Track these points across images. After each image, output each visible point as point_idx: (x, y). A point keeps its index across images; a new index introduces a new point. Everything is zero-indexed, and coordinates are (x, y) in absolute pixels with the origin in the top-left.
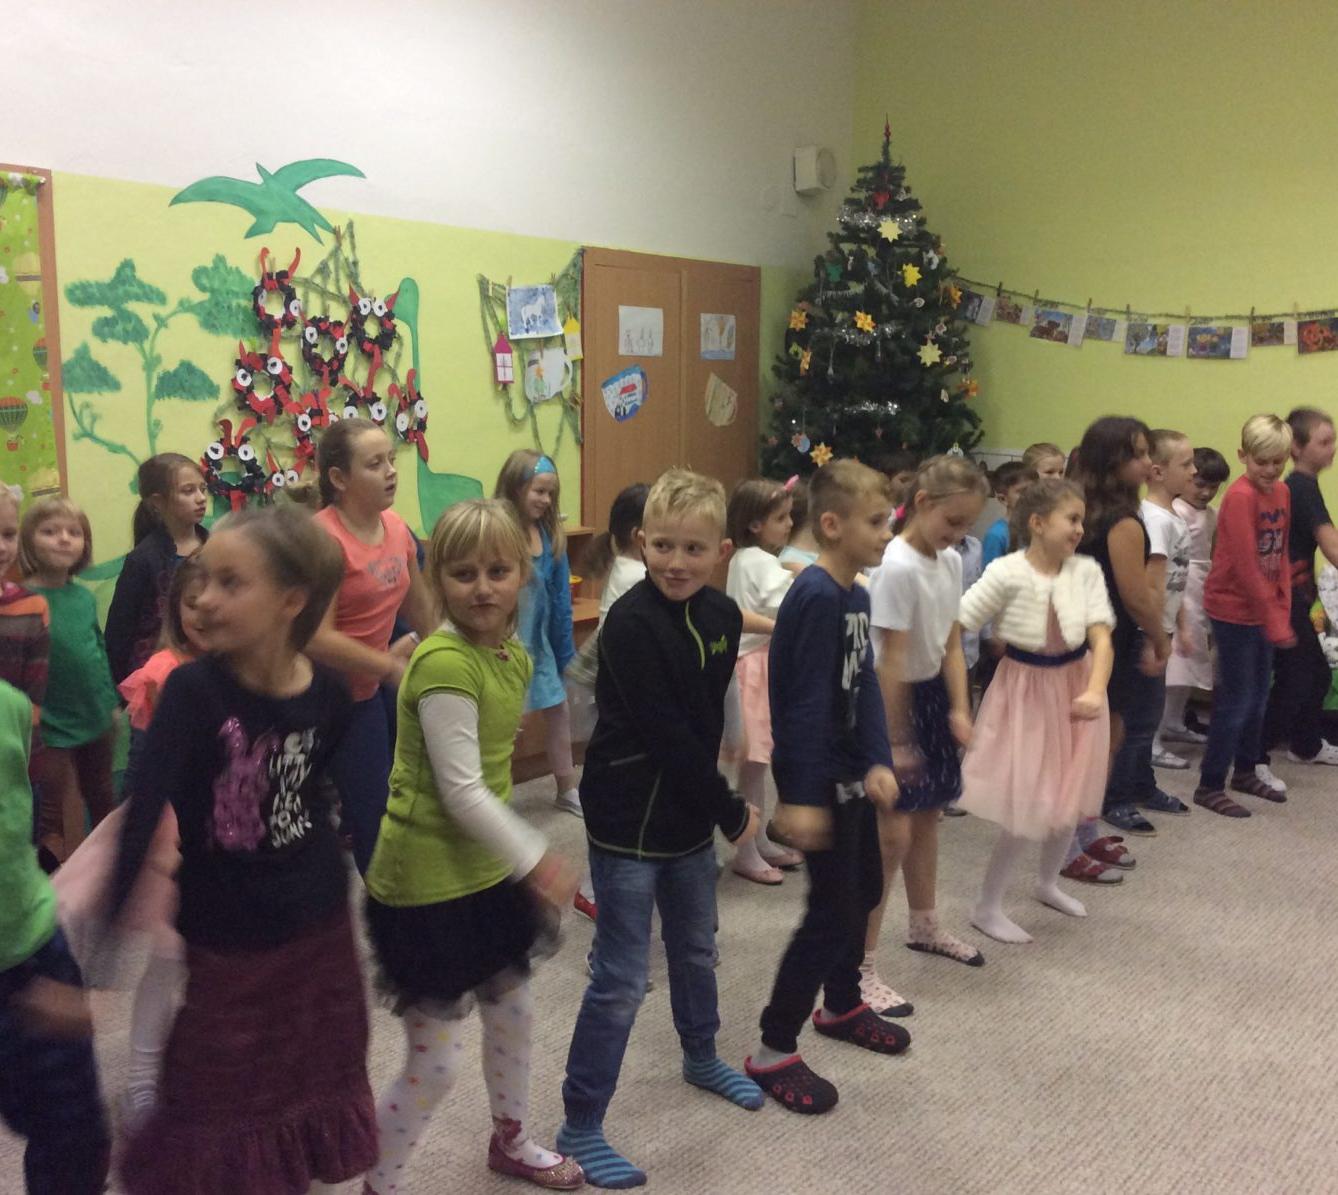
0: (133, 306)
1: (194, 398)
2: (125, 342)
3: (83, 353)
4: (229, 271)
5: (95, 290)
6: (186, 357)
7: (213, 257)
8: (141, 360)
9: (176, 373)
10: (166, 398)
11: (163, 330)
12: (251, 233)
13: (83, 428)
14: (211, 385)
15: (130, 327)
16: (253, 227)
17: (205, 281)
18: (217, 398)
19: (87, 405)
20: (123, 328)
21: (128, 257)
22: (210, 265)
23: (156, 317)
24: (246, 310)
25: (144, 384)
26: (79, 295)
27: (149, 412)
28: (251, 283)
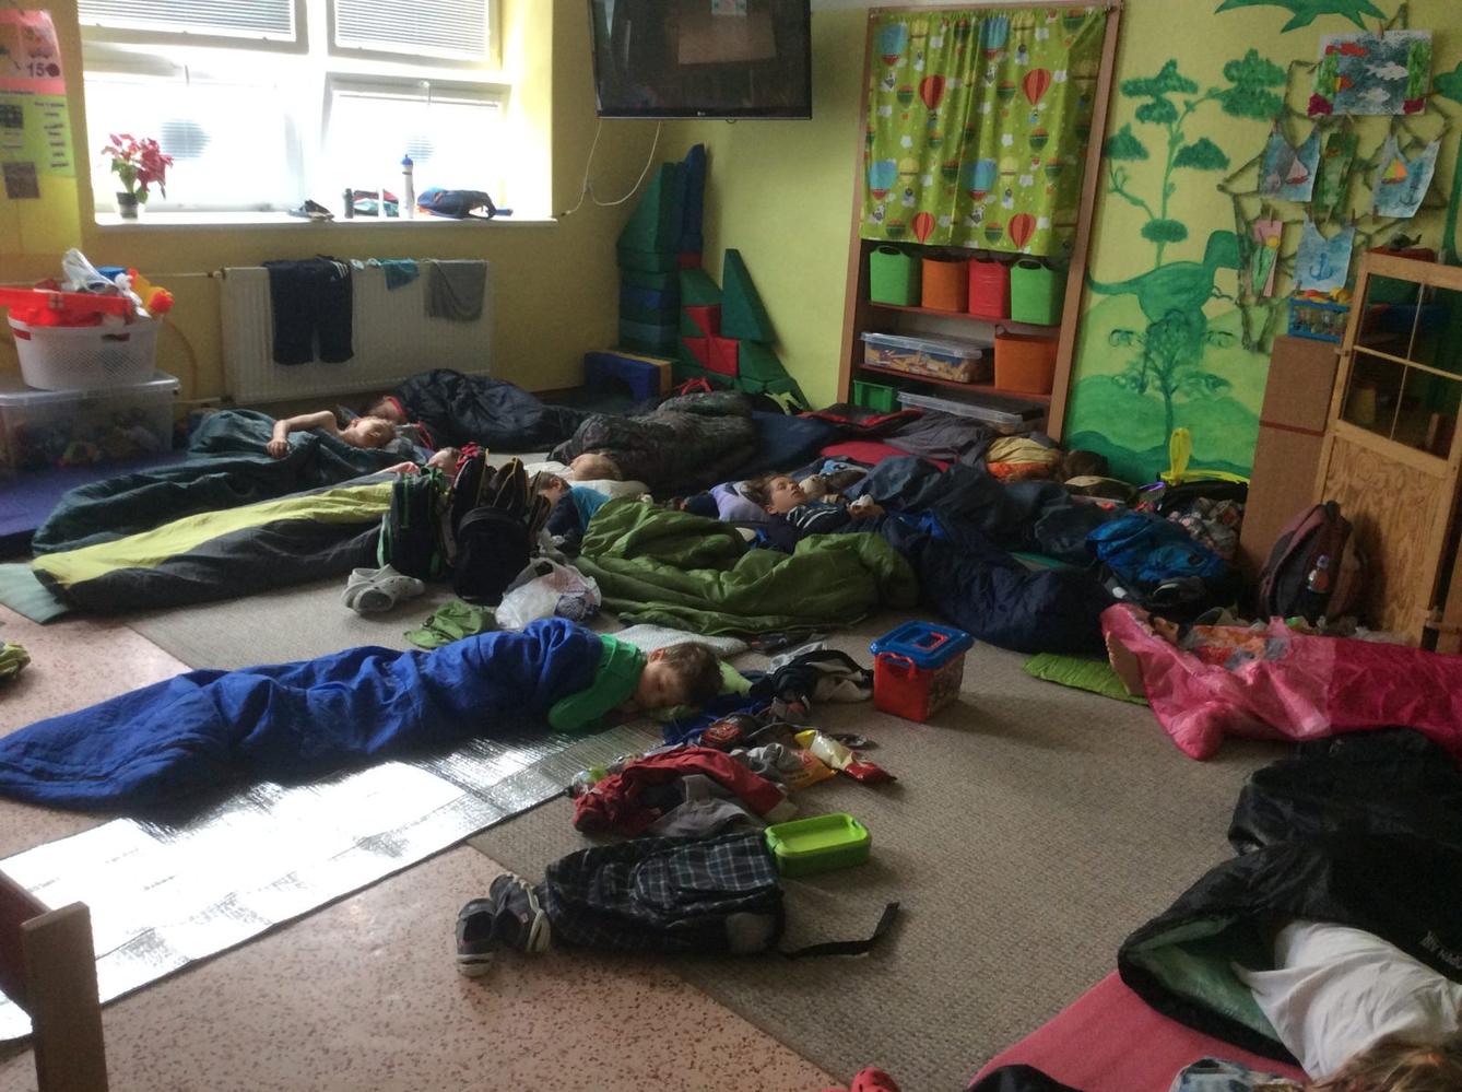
0: (1170, 96)
1: (1205, 167)
2: (1158, 122)
3: (1126, 130)
4: (1260, 62)
5: (1143, 84)
6: (1205, 136)
7: (1247, 50)
8: (1168, 137)
9: (1196, 146)
10: (1182, 168)
11: (1190, 113)
12: (1287, 28)
13: (1116, 185)
14: (1223, 157)
15: (1164, 112)
16: (1291, 22)
17: (1234, 73)
18: (1225, 168)
19: (1121, 169)
20: (1158, 112)
21: (1175, 57)
22: (1242, 58)
23: (1187, 103)
24: (1269, 94)
25: (1168, 153)
26: (1131, 88)
27: (1166, 178)
28: (1281, 71)
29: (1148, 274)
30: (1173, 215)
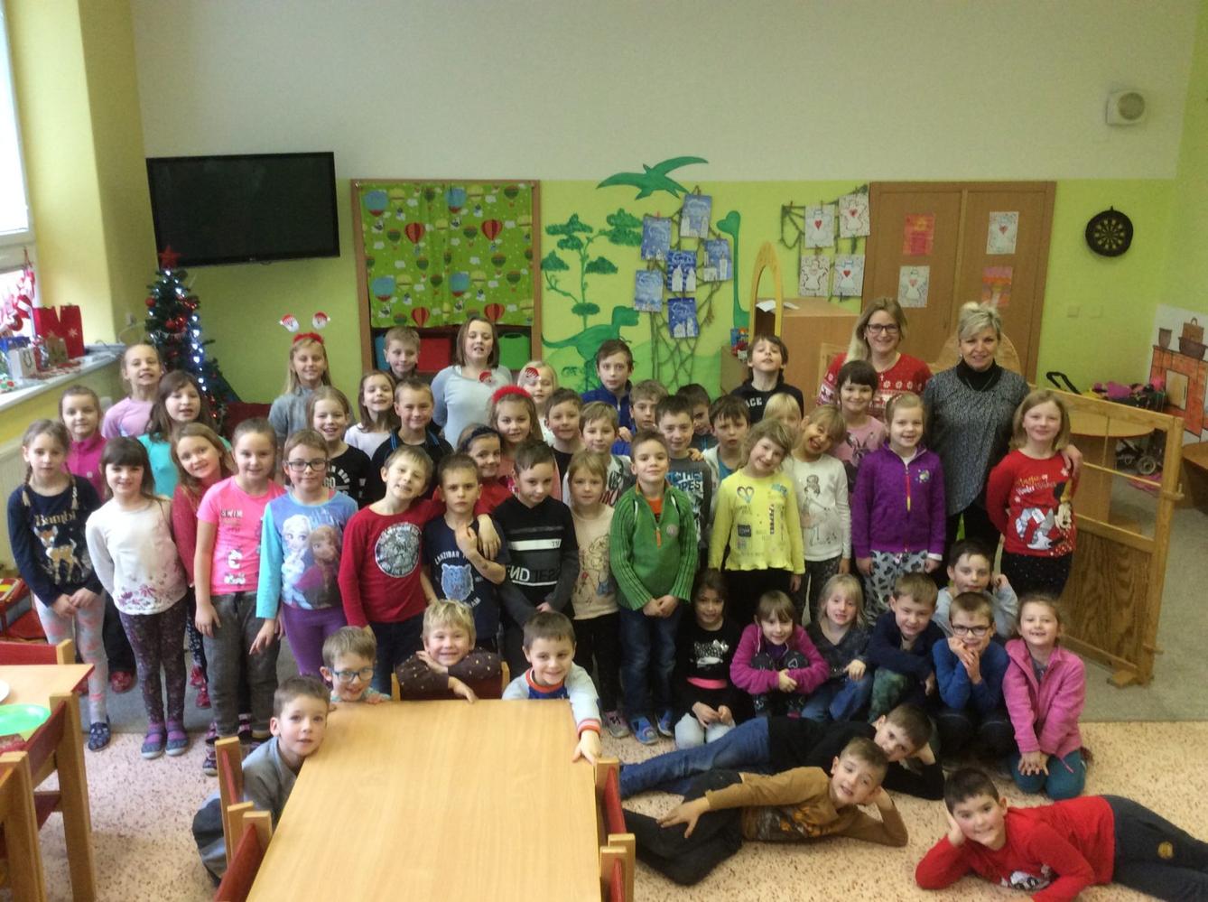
0: (576, 234)
1: (605, 273)
2: (572, 249)
3: (553, 254)
4: (626, 216)
5: (559, 228)
6: (600, 255)
7: (618, 210)
8: (580, 257)
9: (596, 263)
10: (591, 274)
11: (590, 244)
12: (639, 197)
13: (551, 284)
14: (614, 266)
15: (575, 243)
16: (640, 194)
17: (612, 221)
18: (617, 274)
19: (553, 276)
20: (572, 243)
21: (576, 212)
22: (616, 213)
23: (588, 238)
24: (634, 233)
25: (580, 267)
26: (552, 230)
27: (582, 279)
28: (638, 220)
29: (582, 333)
30: (590, 299)
